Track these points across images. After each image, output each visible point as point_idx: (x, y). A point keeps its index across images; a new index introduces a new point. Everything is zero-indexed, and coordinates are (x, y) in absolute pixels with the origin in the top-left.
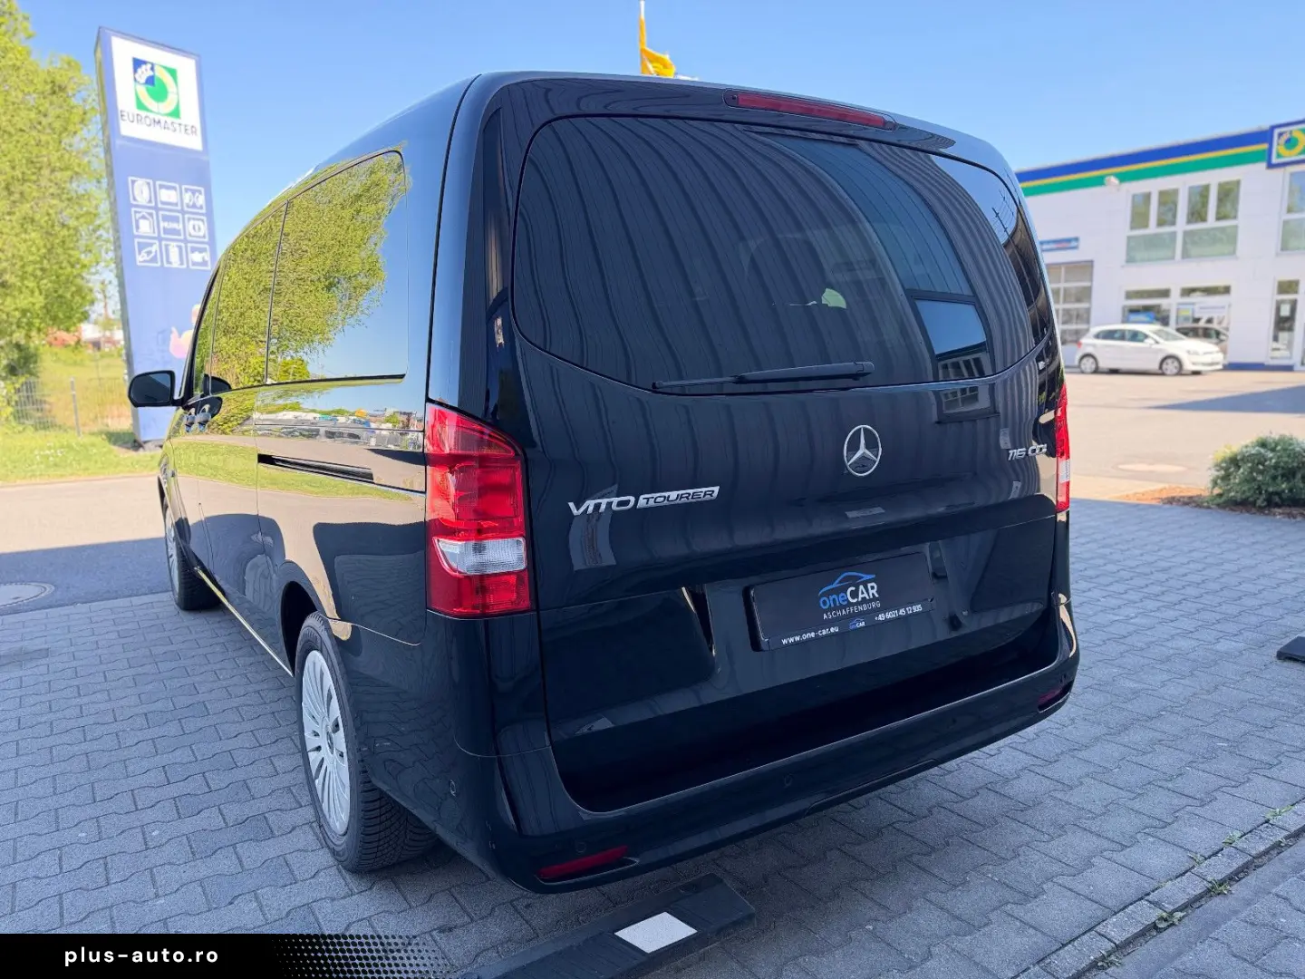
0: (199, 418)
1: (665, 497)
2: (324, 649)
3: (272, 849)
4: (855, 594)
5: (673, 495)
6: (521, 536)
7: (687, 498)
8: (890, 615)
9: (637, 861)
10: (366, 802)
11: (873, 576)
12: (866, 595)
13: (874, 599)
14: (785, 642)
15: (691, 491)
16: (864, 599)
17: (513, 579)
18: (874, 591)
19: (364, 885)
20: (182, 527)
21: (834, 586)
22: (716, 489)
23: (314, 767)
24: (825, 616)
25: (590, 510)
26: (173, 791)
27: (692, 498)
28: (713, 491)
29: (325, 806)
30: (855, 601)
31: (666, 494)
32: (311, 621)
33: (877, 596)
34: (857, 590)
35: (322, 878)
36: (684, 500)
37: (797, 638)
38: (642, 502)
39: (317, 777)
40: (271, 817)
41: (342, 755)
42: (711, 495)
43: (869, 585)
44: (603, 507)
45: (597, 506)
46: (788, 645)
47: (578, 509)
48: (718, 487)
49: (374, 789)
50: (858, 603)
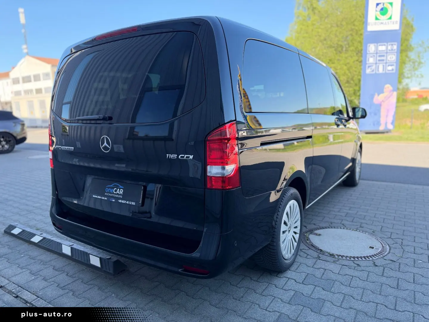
4: (116, 191)
8: (123, 202)
11: (123, 187)
12: (119, 192)
13: (121, 195)
16: (118, 193)
18: (122, 192)
21: (111, 186)
24: (106, 194)
30: (115, 193)
33: (122, 194)
34: (117, 189)
43: (121, 190)
46: (94, 197)
50: (115, 194)
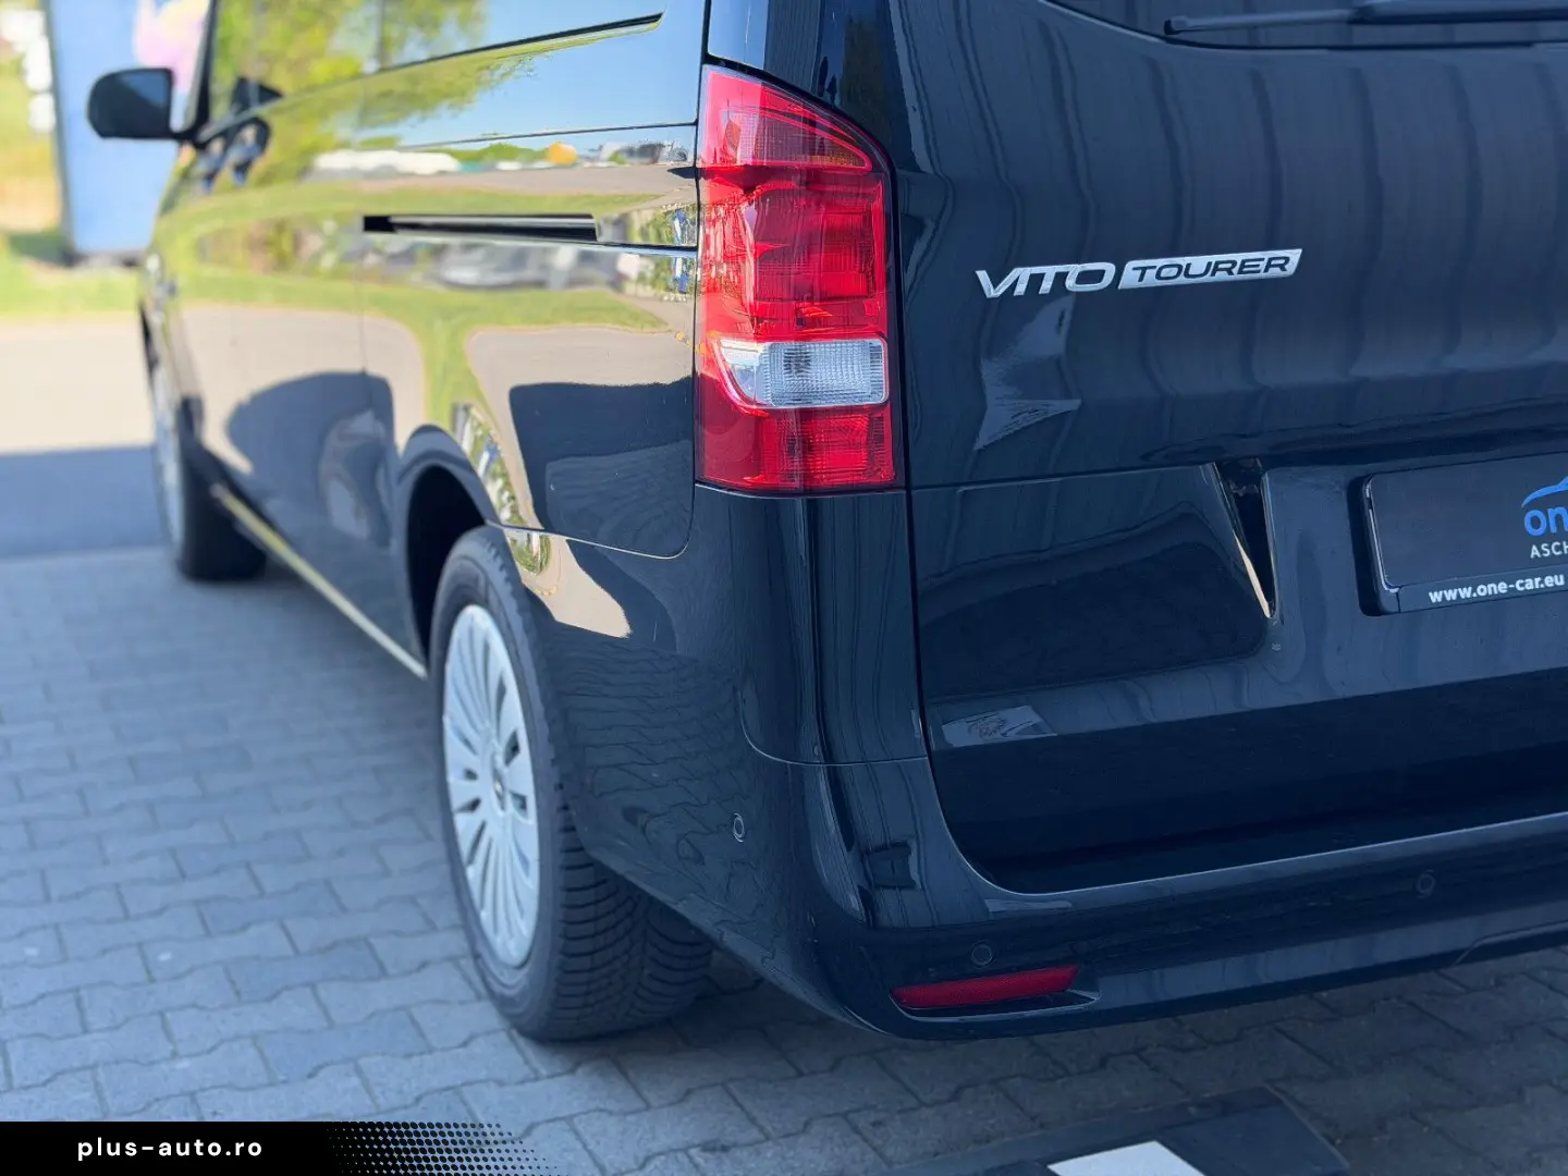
0: (235, 155)
1: (1180, 267)
2: (492, 597)
3: (382, 995)
5: (1198, 263)
6: (880, 335)
7: (1230, 271)
9: (1095, 997)
10: (570, 890)
14: (1435, 597)
15: (1239, 257)
17: (861, 422)
19: (558, 1062)
20: (188, 413)
22: (1295, 255)
23: (465, 845)
24: (1534, 552)
25: (1021, 289)
26: (192, 890)
27: (1240, 272)
28: (1287, 259)
29: (485, 915)
31: (1183, 261)
32: (468, 550)
35: (478, 1047)
36: (1221, 276)
37: (1466, 593)
38: (1130, 278)
39: (471, 861)
40: (380, 945)
41: (522, 803)
42: (1282, 267)
44: (1046, 286)
45: (1036, 280)
46: (1445, 605)
47: (995, 284)
48: (1300, 251)
49: (591, 864)
